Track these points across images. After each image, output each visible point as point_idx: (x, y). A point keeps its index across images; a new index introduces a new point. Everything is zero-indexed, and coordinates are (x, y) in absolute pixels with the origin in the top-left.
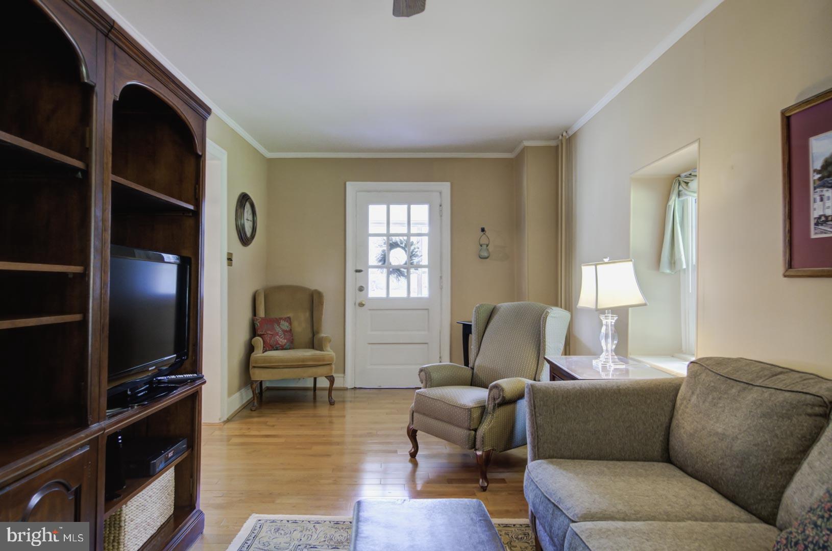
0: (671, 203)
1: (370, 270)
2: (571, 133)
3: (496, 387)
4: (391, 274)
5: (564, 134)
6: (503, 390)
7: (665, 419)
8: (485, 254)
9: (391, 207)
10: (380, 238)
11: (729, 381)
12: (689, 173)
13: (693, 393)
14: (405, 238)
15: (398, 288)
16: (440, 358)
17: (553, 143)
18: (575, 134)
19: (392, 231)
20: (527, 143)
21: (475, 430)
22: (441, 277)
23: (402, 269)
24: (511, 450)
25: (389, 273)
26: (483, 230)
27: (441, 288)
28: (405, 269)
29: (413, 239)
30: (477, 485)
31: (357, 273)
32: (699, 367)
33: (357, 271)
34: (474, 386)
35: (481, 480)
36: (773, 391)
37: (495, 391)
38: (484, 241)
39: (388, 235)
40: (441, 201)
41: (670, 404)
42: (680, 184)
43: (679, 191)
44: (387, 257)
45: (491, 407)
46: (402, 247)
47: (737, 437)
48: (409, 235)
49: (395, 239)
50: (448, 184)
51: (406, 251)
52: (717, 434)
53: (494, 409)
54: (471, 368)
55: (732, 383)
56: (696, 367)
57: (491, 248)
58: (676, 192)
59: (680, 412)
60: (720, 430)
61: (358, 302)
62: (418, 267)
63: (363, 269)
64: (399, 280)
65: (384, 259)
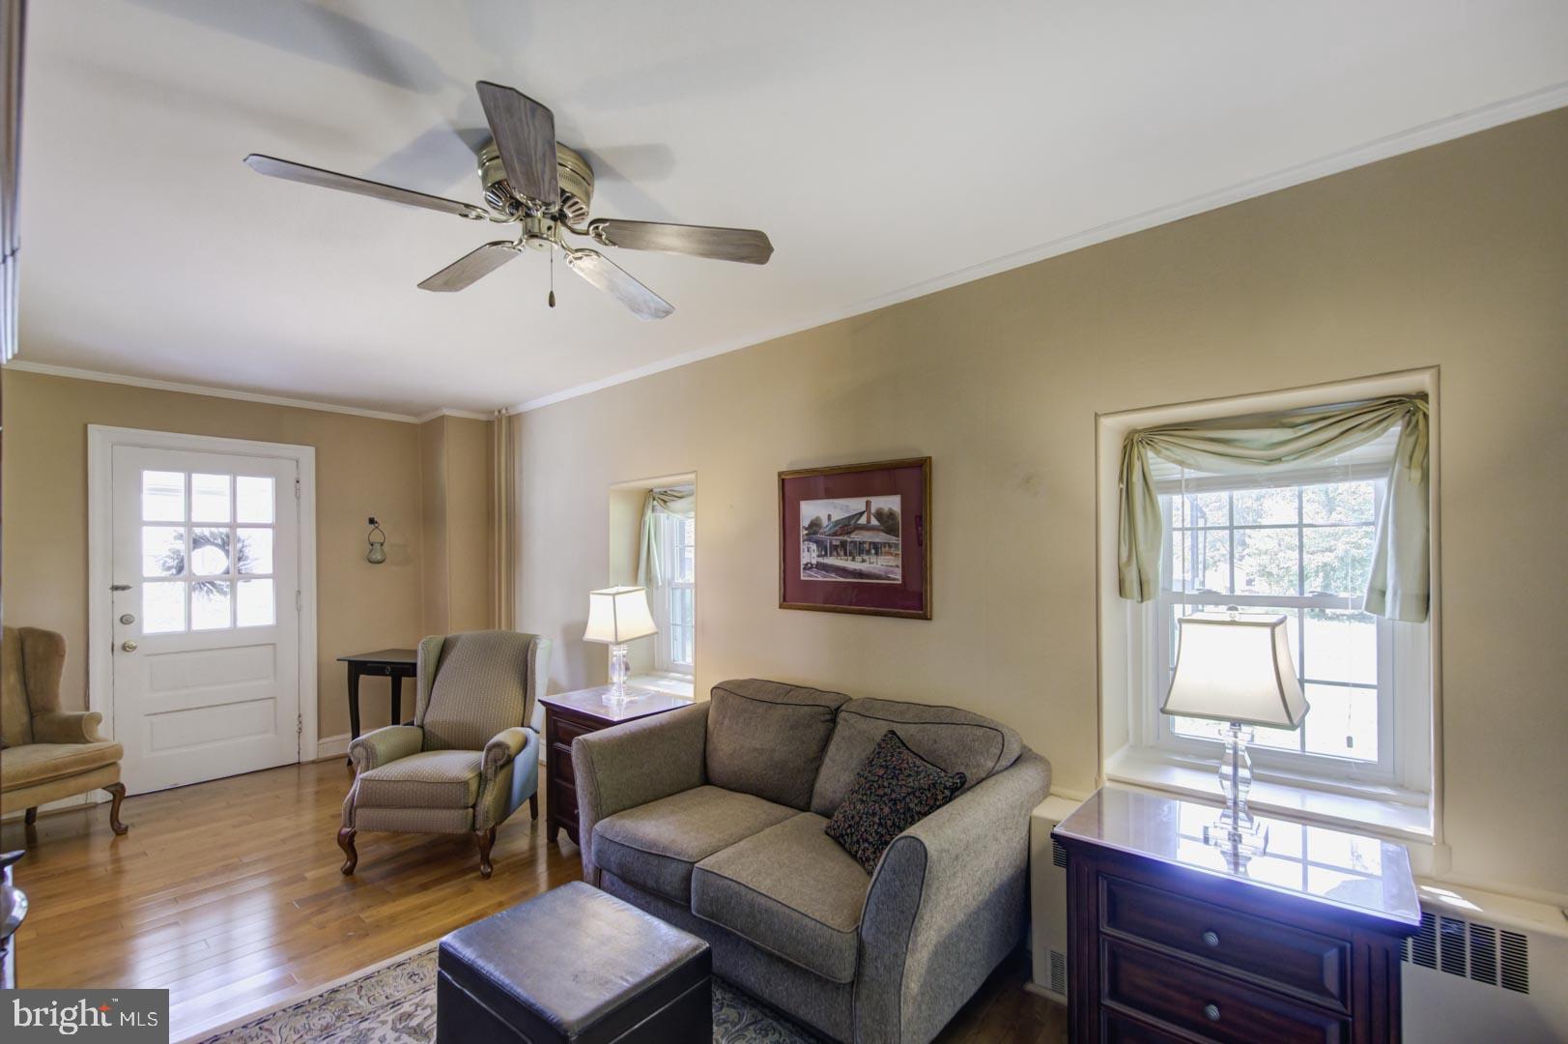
0: (647, 518)
1: (146, 587)
2: (512, 412)
3: (499, 745)
4: (194, 589)
5: (504, 411)
6: (508, 748)
7: (701, 746)
8: (378, 556)
9: (195, 476)
10: (171, 531)
11: (754, 702)
12: (664, 489)
13: (724, 717)
14: (224, 530)
15: (211, 614)
16: (299, 716)
17: (483, 417)
18: (519, 416)
19: (195, 518)
20: (446, 412)
21: (474, 807)
22: (299, 592)
23: (218, 582)
24: (509, 819)
25: (191, 590)
26: (372, 521)
27: (299, 610)
28: (226, 580)
29: (240, 532)
30: (479, 873)
31: (117, 593)
32: (724, 692)
33: (115, 588)
34: (431, 750)
35: (482, 867)
36: (794, 707)
37: (495, 751)
38: (376, 537)
39: (189, 524)
40: (298, 474)
41: (703, 731)
42: (654, 499)
43: (653, 507)
44: (186, 561)
45: (491, 772)
46: (217, 545)
47: (775, 750)
48: (234, 525)
49: (198, 531)
50: (310, 451)
51: (227, 552)
52: (755, 750)
53: (496, 774)
54: (419, 726)
55: (758, 704)
56: (721, 693)
57: (386, 547)
58: (651, 506)
59: (715, 735)
60: (758, 746)
61: (118, 644)
62: (249, 577)
63: (130, 585)
64: (210, 600)
65: (180, 567)
